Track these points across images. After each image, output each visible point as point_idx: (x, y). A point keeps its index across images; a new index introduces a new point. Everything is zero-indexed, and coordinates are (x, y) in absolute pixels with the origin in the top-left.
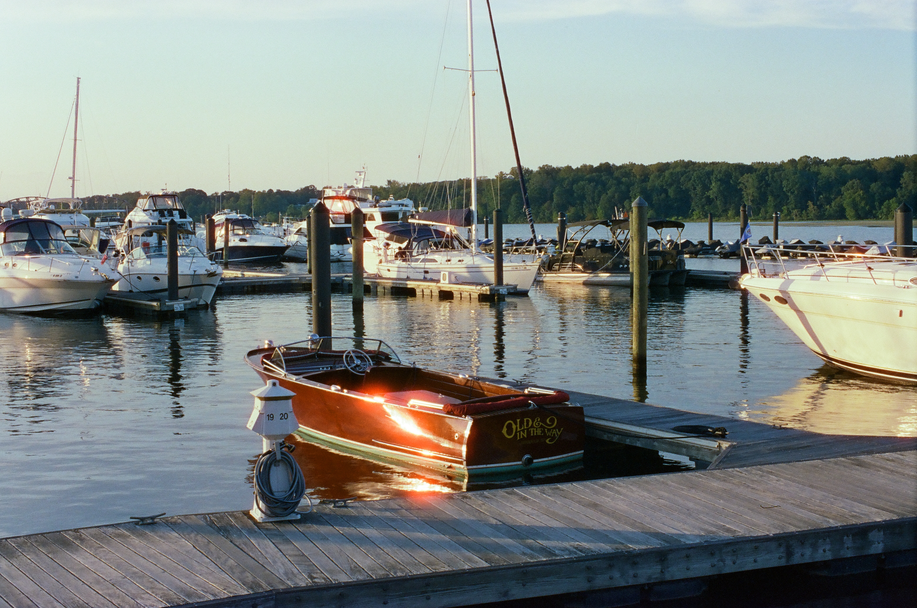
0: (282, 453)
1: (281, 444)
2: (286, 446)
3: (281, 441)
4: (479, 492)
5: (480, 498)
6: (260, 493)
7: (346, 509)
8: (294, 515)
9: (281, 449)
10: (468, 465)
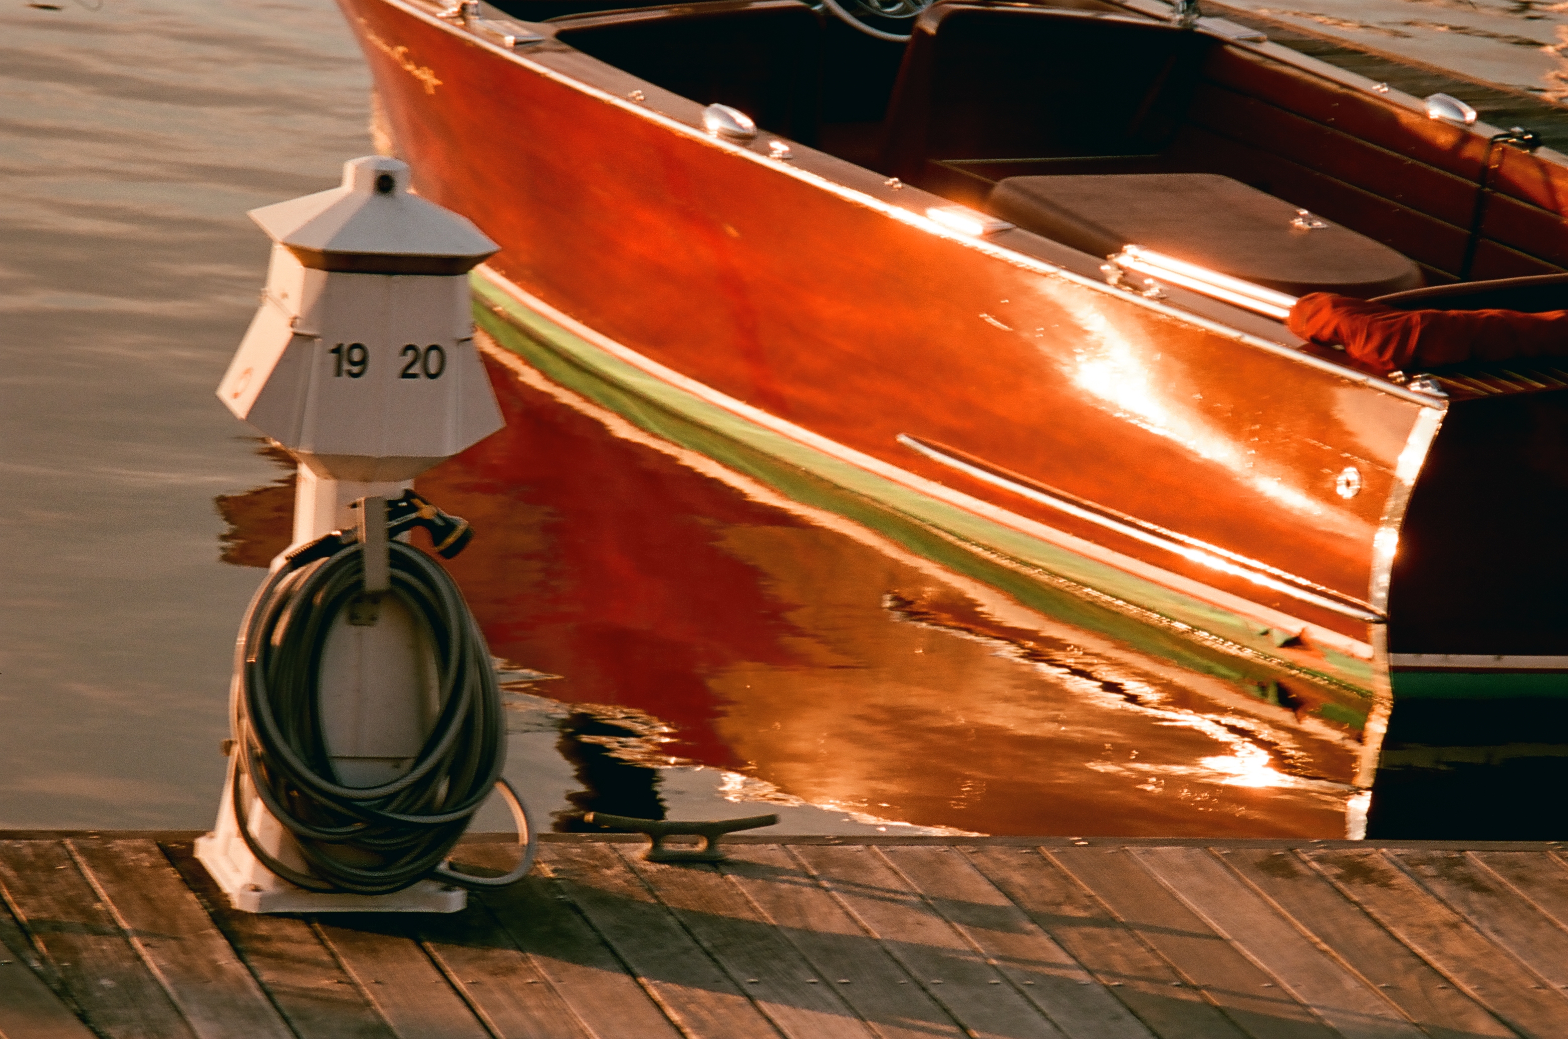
0: (397, 559)
1: (394, 508)
2: (420, 521)
3: (397, 489)
4: (1437, 850)
5: (1440, 889)
6: (256, 760)
7: (711, 879)
8: (431, 887)
9: (393, 532)
10: (1394, 645)
